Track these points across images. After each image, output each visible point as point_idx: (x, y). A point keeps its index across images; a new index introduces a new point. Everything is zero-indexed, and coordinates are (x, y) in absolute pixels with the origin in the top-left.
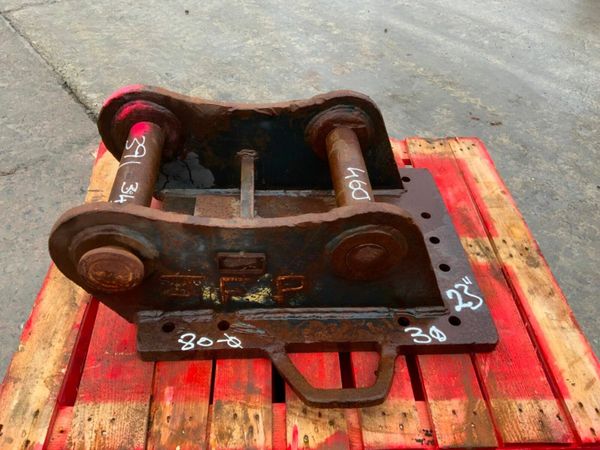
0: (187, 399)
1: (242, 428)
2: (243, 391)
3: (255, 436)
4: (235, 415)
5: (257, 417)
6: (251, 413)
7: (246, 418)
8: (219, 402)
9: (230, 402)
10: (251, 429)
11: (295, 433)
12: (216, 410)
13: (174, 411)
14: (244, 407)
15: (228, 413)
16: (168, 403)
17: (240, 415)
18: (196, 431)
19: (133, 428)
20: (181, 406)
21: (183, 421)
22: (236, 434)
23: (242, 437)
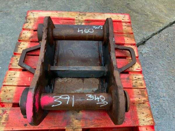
0: (133, 94)
1: (139, 81)
2: (129, 80)
3: (140, 78)
4: (136, 82)
5: (135, 77)
6: (134, 79)
7: (136, 80)
8: (133, 86)
9: (132, 83)
10: (138, 79)
11: (137, 69)
12: (135, 87)
13: (137, 97)
14: (133, 80)
15: (135, 84)
16: (135, 99)
17: (135, 81)
18: (142, 91)
19: (144, 107)
20: (135, 95)
21: (139, 94)
22: (141, 82)
23: (141, 81)
